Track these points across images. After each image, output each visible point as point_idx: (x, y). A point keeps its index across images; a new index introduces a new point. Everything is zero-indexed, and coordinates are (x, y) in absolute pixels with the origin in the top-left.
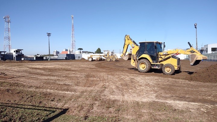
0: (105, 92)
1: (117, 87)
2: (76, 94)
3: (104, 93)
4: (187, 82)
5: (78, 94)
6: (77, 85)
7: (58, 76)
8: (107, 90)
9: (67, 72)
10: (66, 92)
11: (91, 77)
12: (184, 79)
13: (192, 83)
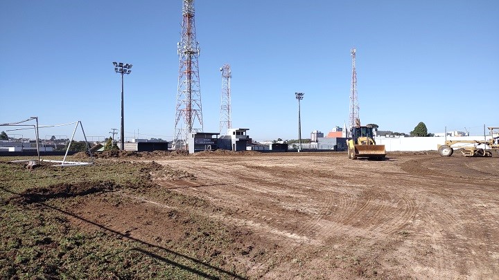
0: (401, 250)
1: (450, 237)
2: (313, 242)
3: (395, 253)
5: (317, 243)
6: (326, 217)
7: (294, 188)
8: (408, 242)
9: (321, 180)
10: (289, 235)
11: (378, 196)
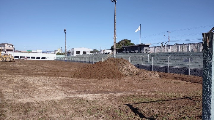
4: (76, 79)
12: (72, 77)
13: (80, 79)
